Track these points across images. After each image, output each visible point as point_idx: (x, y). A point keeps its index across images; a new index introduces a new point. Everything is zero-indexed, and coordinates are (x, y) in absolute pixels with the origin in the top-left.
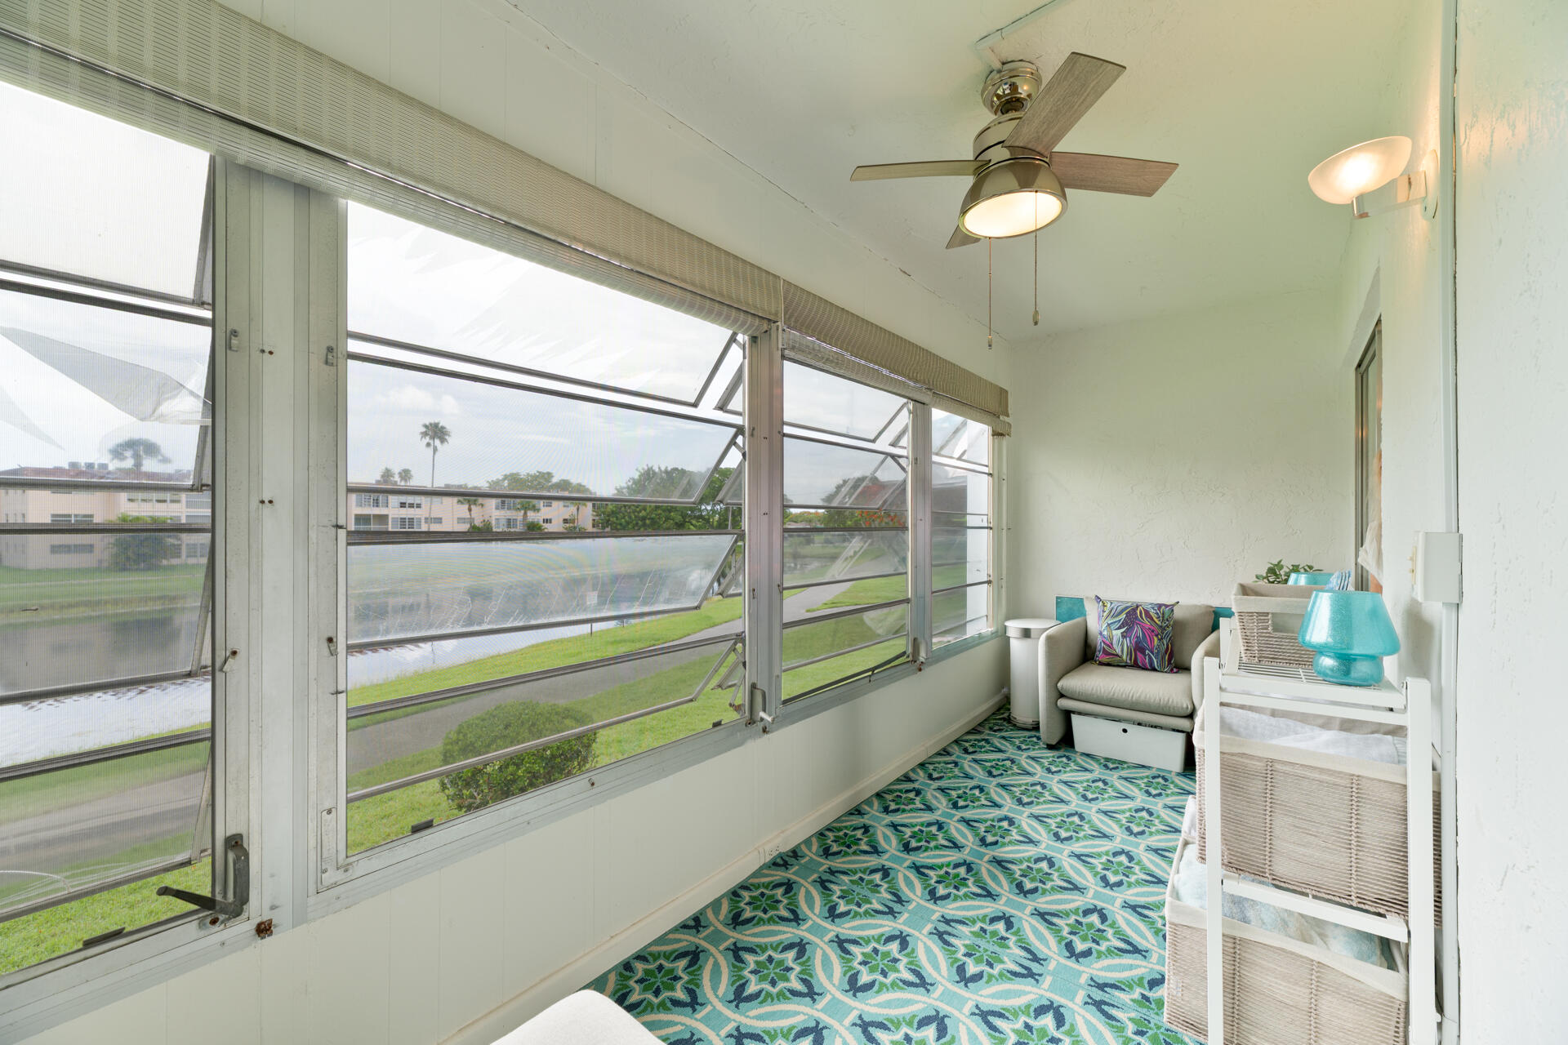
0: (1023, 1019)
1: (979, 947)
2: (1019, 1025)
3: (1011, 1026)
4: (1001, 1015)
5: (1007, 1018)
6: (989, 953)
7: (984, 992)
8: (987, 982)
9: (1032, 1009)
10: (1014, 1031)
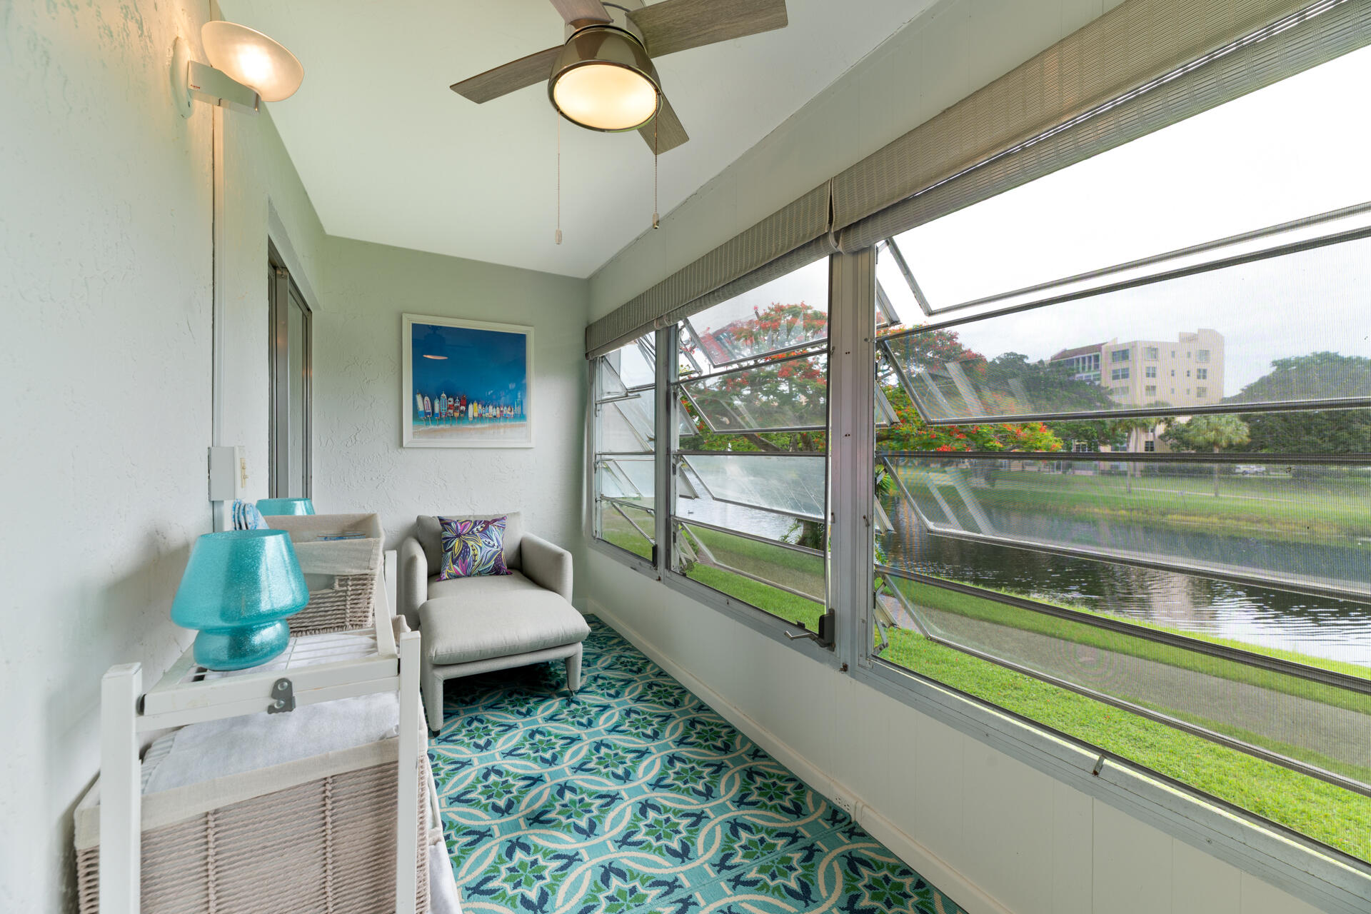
0: (548, 880)
1: (636, 906)
2: (546, 873)
3: (550, 868)
4: (563, 868)
5: (557, 870)
6: (624, 907)
7: (589, 874)
8: (595, 882)
9: (550, 892)
10: (546, 867)
